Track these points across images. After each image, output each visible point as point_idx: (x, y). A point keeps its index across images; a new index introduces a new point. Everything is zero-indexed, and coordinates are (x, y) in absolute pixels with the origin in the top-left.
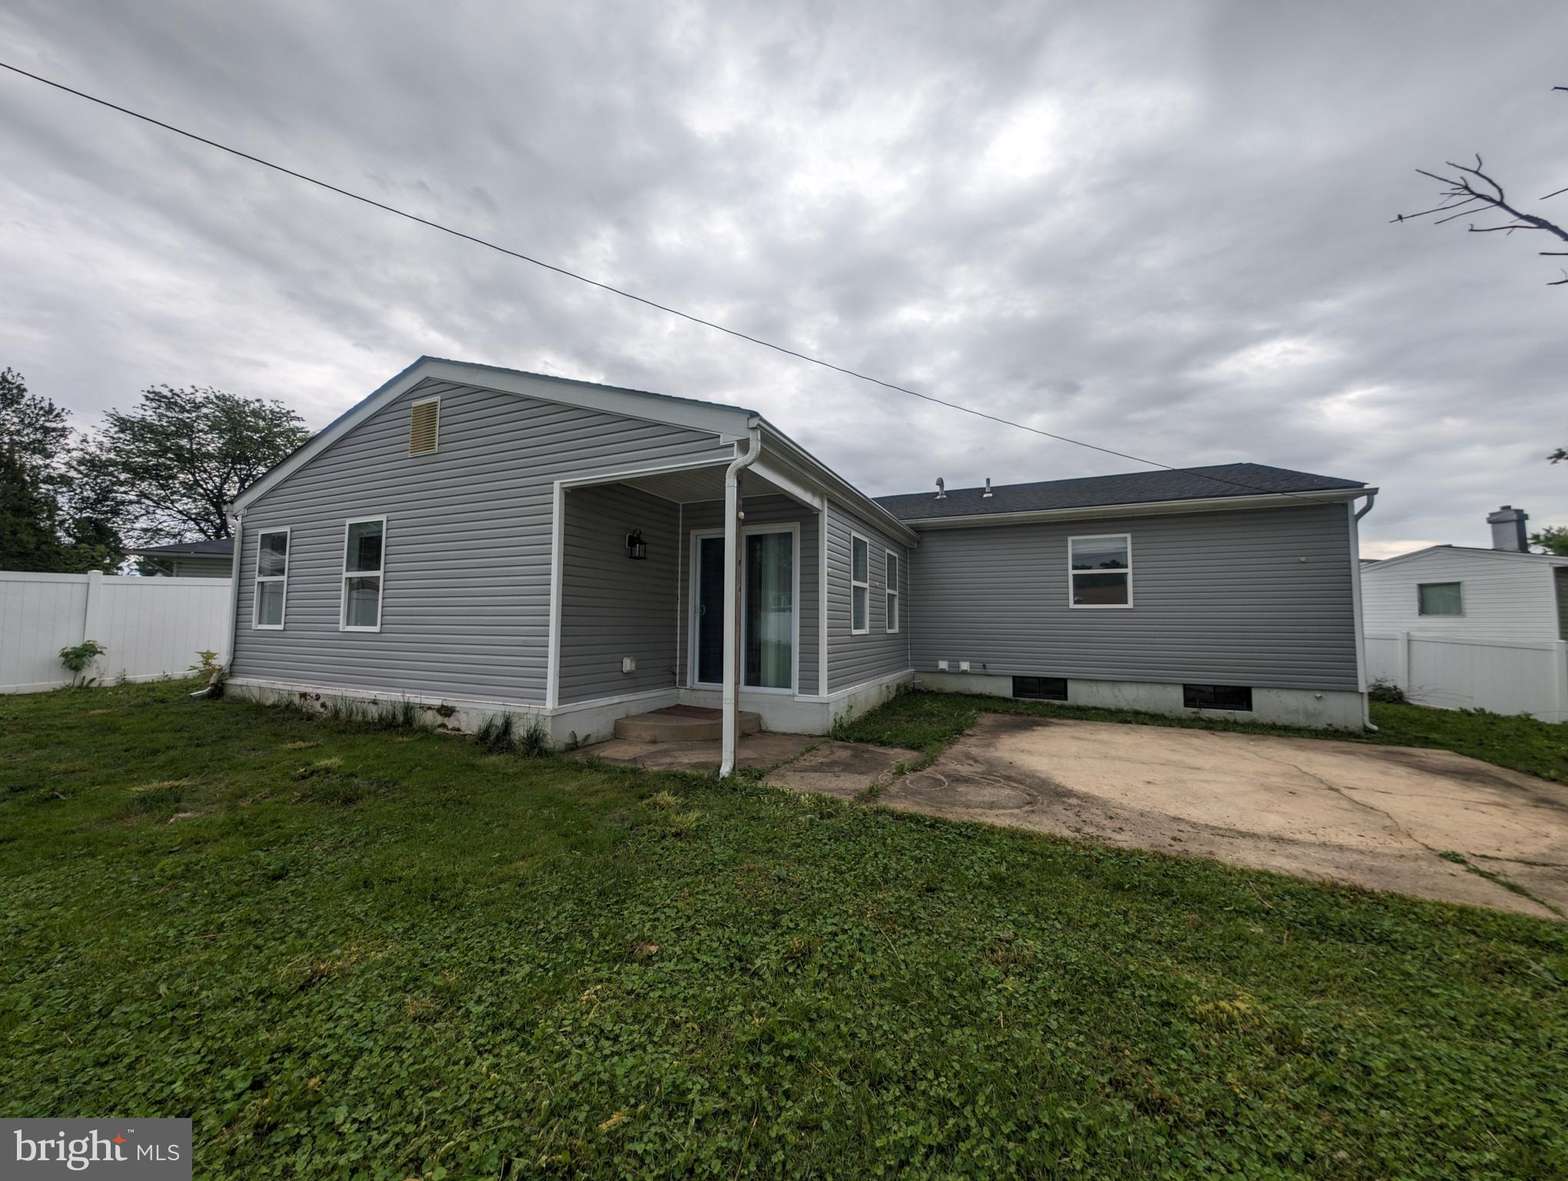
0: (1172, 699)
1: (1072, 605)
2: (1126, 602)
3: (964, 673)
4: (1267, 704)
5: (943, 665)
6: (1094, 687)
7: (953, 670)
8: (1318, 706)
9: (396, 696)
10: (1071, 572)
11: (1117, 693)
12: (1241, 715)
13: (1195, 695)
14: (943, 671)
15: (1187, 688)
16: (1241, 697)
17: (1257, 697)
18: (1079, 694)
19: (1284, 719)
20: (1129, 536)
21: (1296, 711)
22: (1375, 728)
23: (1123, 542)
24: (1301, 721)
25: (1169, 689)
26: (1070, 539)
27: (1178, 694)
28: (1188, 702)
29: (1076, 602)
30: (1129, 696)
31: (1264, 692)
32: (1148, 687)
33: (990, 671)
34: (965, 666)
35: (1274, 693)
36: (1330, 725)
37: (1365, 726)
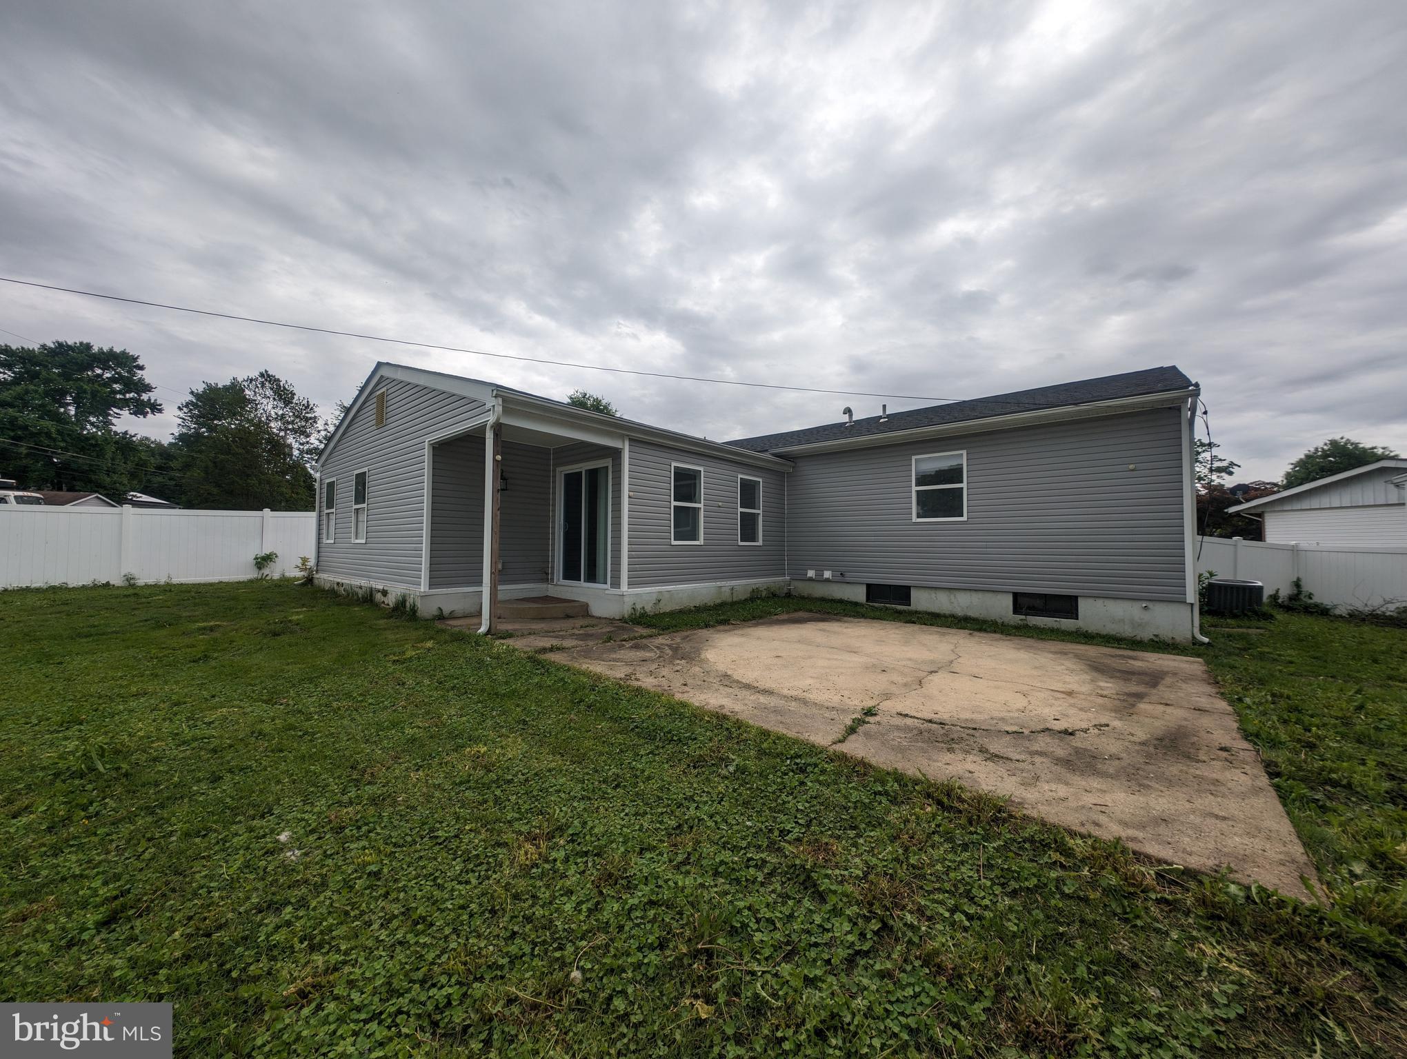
0: (1001, 606)
1: (915, 519)
2: (962, 515)
3: (827, 580)
4: (1093, 614)
5: (811, 573)
6: (933, 594)
7: (819, 578)
8: (1146, 616)
9: (363, 582)
10: (915, 488)
11: (953, 600)
12: (1066, 624)
13: (1023, 603)
14: (811, 579)
15: (1016, 596)
16: (1066, 605)
17: (1084, 606)
18: (921, 600)
19: (1111, 629)
20: (964, 452)
21: (1122, 621)
22: (1206, 640)
23: (960, 457)
24: (1127, 631)
25: (1000, 596)
26: (914, 458)
27: (1008, 601)
28: (1017, 609)
29: (918, 516)
30: (964, 603)
31: (1091, 601)
32: (980, 595)
33: (848, 579)
34: (827, 574)
35: (1100, 602)
36: (1156, 636)
37: (1194, 637)
